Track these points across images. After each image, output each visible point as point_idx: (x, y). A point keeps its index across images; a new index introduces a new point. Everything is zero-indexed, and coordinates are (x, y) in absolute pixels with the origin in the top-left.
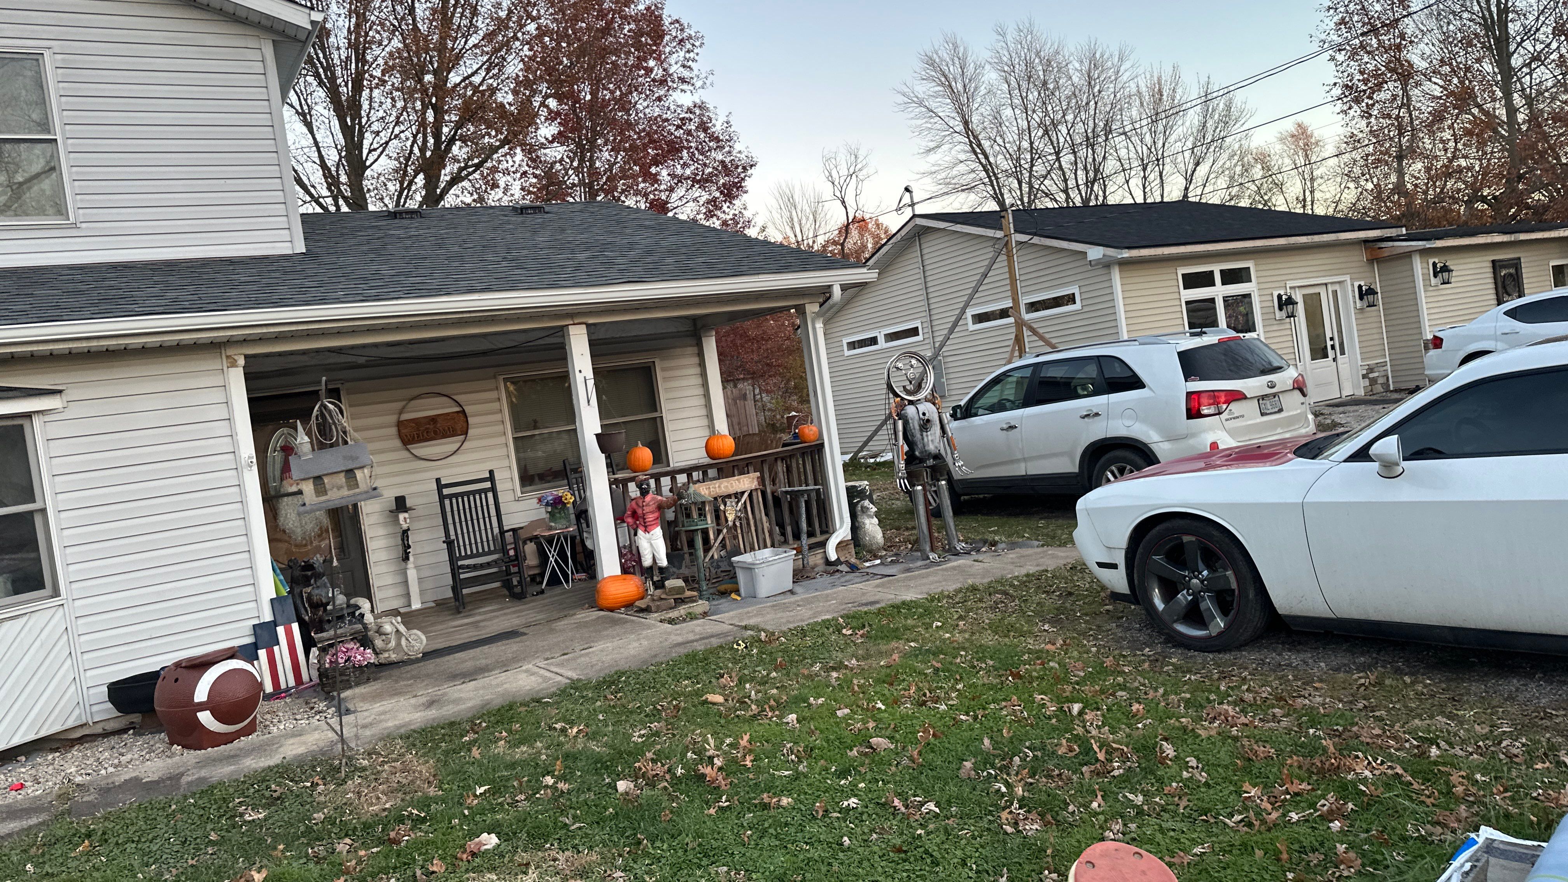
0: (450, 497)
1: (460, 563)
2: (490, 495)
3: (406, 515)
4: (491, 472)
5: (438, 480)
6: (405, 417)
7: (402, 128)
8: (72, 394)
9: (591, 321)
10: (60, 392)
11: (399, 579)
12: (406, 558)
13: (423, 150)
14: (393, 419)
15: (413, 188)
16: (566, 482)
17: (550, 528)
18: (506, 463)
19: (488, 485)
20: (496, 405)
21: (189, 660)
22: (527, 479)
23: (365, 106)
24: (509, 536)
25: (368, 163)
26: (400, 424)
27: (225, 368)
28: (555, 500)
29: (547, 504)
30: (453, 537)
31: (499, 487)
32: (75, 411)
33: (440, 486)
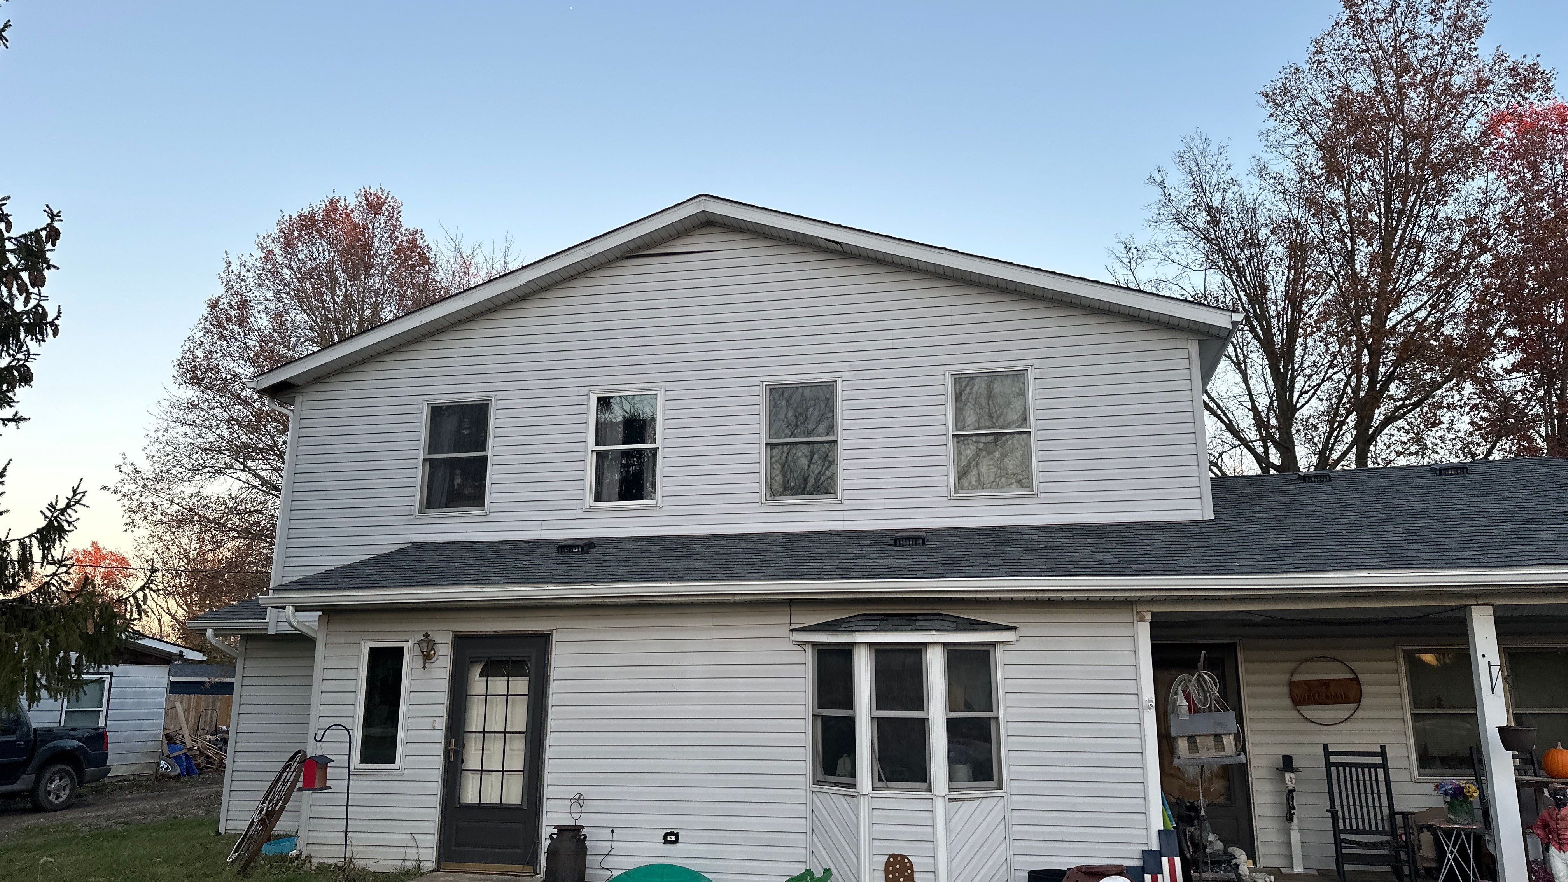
0: (1338, 765)
1: (1343, 836)
2: (1380, 771)
3: (1292, 775)
4: (1383, 747)
5: (1325, 747)
6: (1297, 677)
7: (1336, 370)
8: (1023, 631)
9: (1500, 602)
10: (1015, 628)
11: (1282, 838)
12: (1290, 819)
13: (1356, 391)
14: (1285, 678)
15: (1345, 428)
16: (1472, 772)
17: (1449, 821)
18: (1402, 739)
19: (1379, 760)
20: (1393, 677)
21: (1088, 867)
22: (1426, 760)
23: (1299, 352)
24: (1399, 818)
25: (1298, 406)
26: (1292, 685)
27: (1135, 622)
28: (1454, 790)
29: (1446, 793)
30: (1338, 808)
31: (1391, 764)
32: (1025, 644)
33: (1327, 753)
